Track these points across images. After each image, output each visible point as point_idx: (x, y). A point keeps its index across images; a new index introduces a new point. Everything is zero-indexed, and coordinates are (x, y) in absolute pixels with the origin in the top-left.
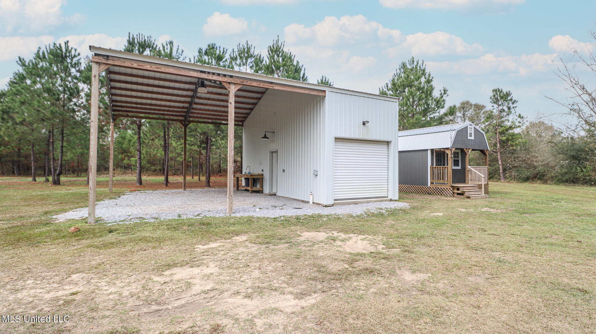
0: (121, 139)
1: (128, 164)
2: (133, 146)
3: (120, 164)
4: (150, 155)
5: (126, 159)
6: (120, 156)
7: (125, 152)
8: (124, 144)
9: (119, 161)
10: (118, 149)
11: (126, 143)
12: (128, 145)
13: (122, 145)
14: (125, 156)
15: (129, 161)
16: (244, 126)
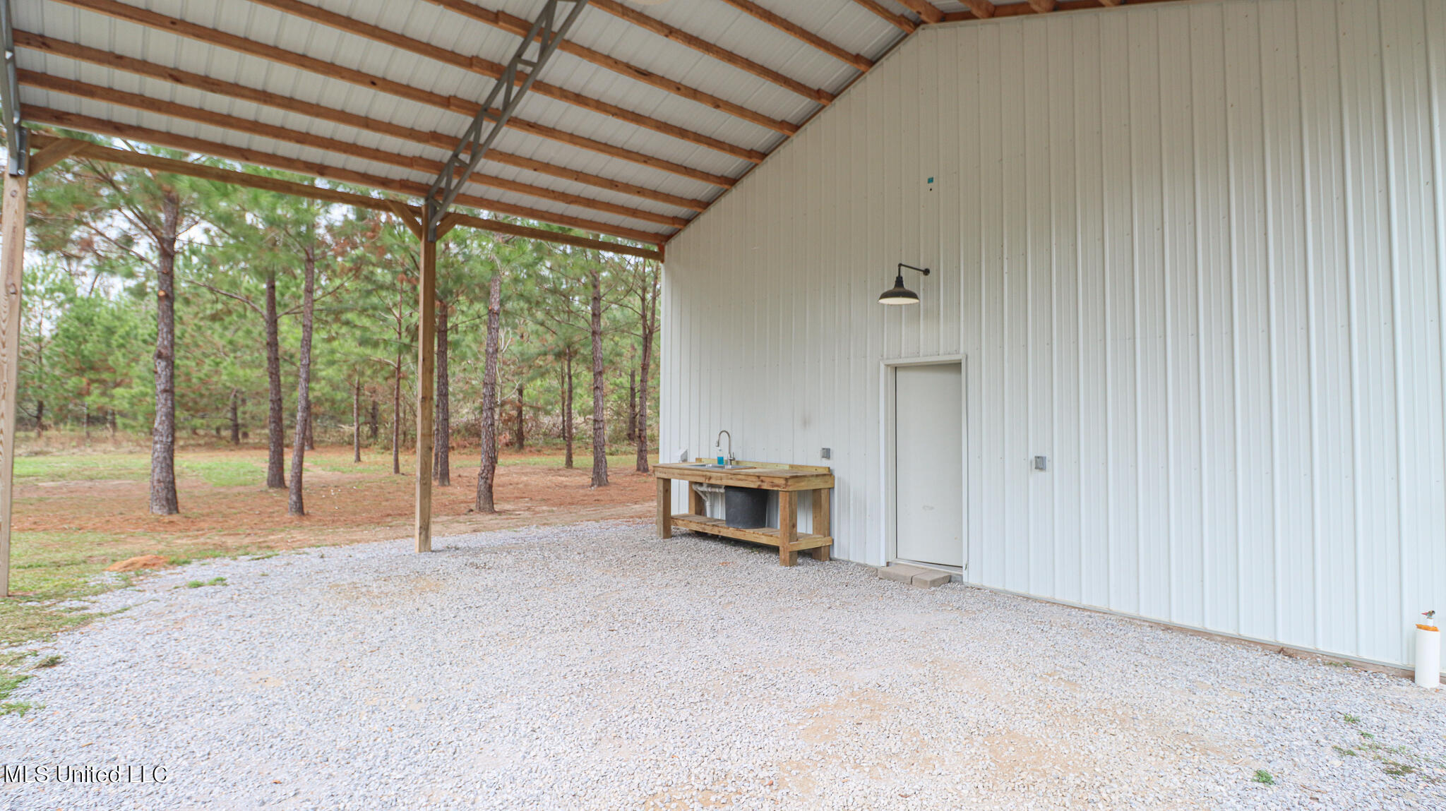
0: (76, 323)
1: (100, 409)
2: (121, 346)
3: (71, 406)
4: (189, 380)
5: (96, 390)
6: (72, 382)
7: (92, 368)
8: (86, 341)
9: (66, 398)
10: (66, 357)
11: (95, 338)
12: (103, 347)
13: (80, 344)
14: (91, 381)
15: (105, 400)
16: (666, 256)
